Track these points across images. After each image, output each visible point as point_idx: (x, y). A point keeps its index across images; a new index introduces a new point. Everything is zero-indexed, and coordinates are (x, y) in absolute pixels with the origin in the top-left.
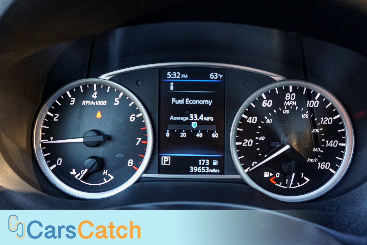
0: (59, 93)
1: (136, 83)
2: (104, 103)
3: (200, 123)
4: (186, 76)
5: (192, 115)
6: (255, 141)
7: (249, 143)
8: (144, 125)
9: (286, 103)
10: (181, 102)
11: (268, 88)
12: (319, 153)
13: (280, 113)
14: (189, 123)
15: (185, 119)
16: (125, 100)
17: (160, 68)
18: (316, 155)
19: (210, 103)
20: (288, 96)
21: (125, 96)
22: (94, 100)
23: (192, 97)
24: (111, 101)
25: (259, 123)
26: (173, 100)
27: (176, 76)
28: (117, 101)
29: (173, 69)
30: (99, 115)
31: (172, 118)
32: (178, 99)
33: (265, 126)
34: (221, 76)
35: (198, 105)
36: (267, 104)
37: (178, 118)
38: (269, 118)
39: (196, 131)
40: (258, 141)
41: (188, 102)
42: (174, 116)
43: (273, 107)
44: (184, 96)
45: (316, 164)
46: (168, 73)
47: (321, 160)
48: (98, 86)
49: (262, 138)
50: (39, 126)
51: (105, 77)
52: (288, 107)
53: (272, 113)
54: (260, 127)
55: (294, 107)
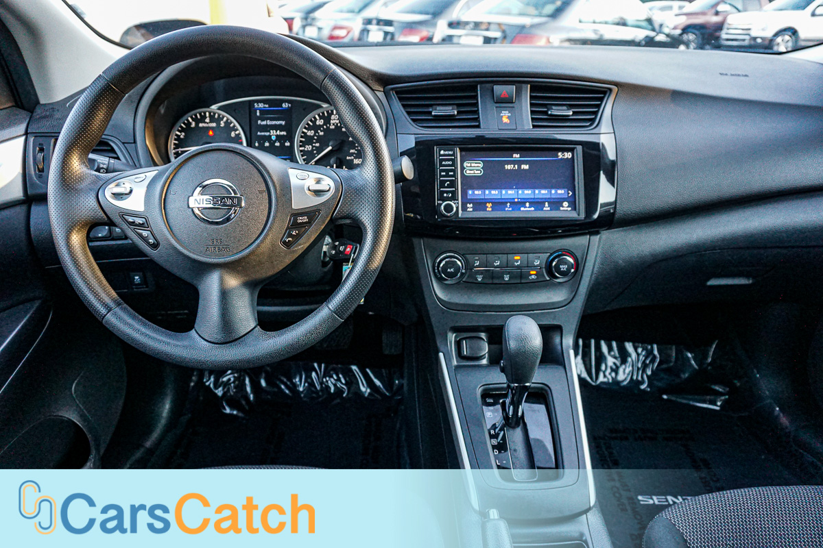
0: (184, 119)
1: (235, 111)
2: (214, 125)
3: (277, 136)
4: (267, 106)
5: (271, 131)
6: (313, 147)
7: (309, 148)
8: (241, 138)
9: (332, 122)
10: (264, 123)
11: (319, 111)
12: (354, 153)
13: (328, 128)
14: (270, 136)
15: (267, 134)
16: (228, 123)
17: (249, 101)
18: (352, 154)
19: (283, 123)
20: (333, 117)
21: (228, 119)
22: (207, 123)
23: (271, 119)
24: (219, 124)
25: (315, 135)
26: (259, 122)
27: (261, 105)
28: (222, 124)
29: (258, 101)
30: (211, 133)
31: (259, 133)
32: (262, 121)
33: (319, 136)
34: (290, 105)
35: (275, 125)
36: (320, 122)
37: (263, 134)
38: (321, 131)
39: (275, 142)
40: (315, 146)
41: (269, 122)
42: (261, 132)
43: (325, 124)
44: (267, 119)
45: (352, 160)
46: (255, 104)
47: (355, 158)
48: (210, 113)
49: (317, 145)
50: (172, 142)
51: (214, 107)
52: (334, 124)
53: (323, 128)
54: (315, 138)
55: (337, 124)
